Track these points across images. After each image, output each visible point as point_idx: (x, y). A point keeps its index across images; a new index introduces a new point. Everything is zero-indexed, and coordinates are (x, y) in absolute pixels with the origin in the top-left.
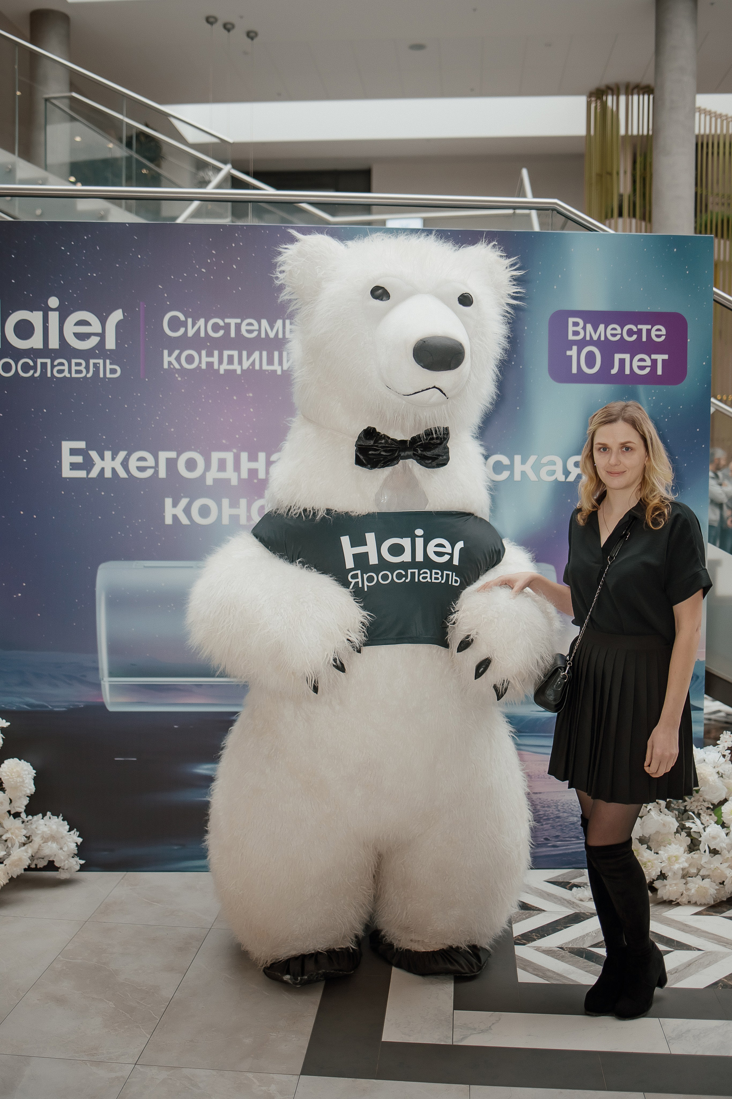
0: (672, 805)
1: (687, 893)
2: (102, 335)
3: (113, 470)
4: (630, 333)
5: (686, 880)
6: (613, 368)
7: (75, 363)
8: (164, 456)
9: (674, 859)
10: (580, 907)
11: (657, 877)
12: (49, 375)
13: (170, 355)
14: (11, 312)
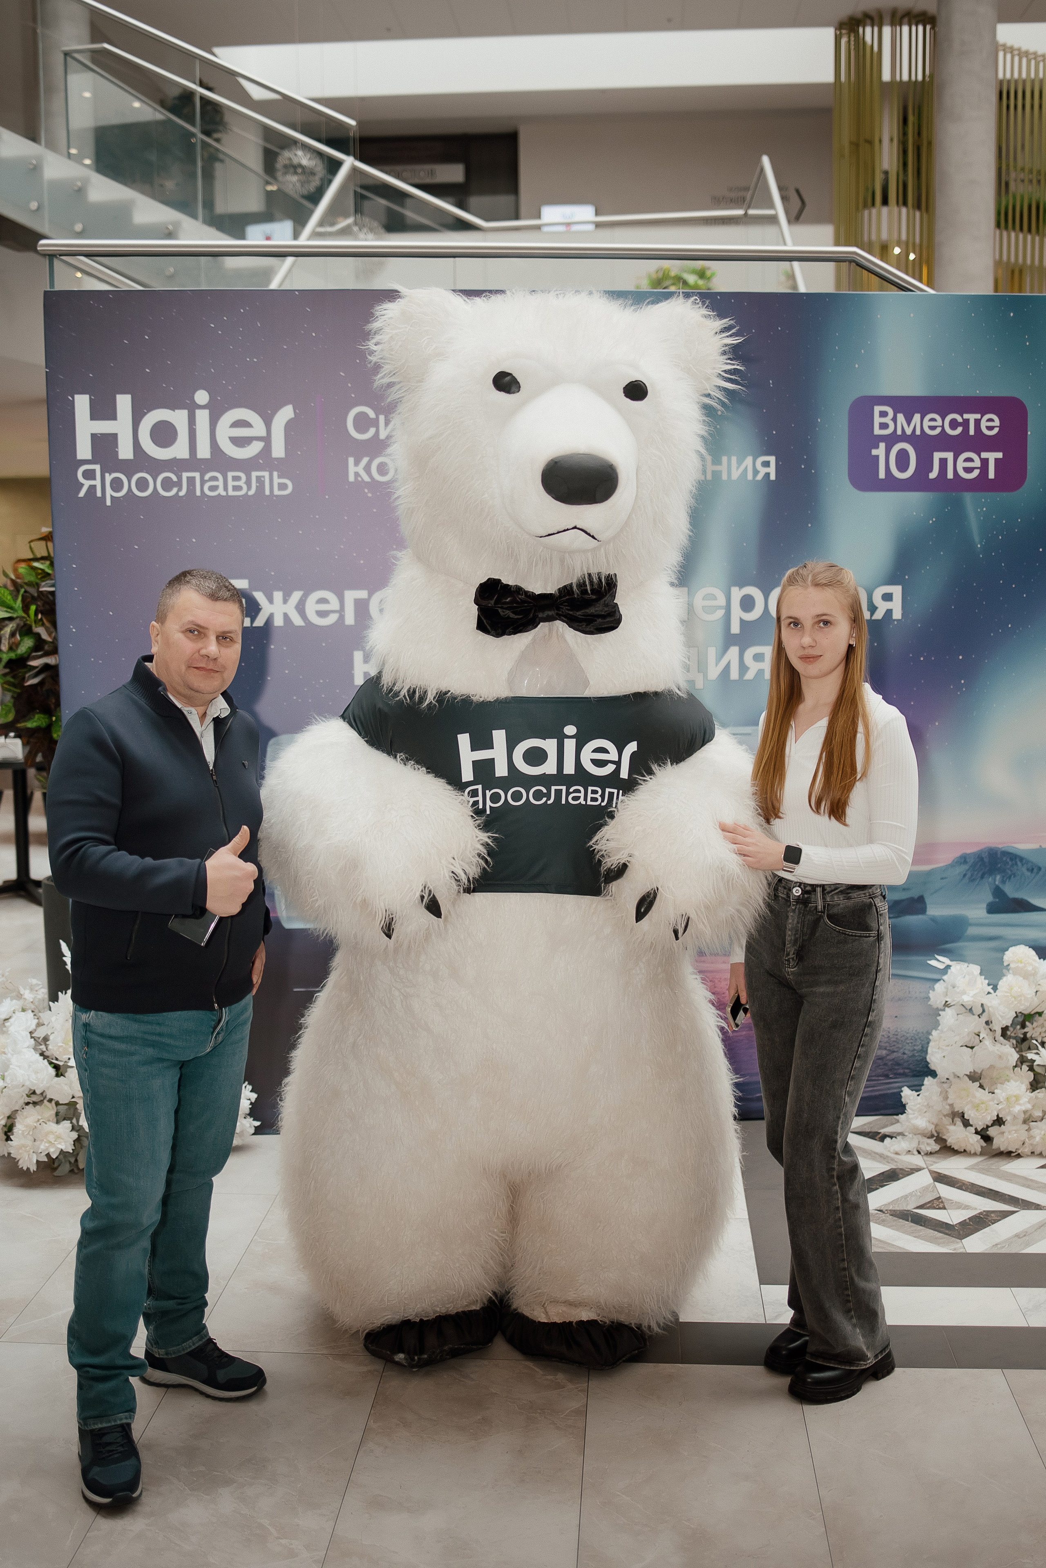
0: (1009, 1033)
1: (1031, 1142)
2: (267, 440)
3: (286, 616)
4: (954, 424)
5: (1029, 1125)
6: (931, 471)
7: (233, 477)
8: (350, 596)
9: (1014, 1099)
10: (896, 1162)
11: (992, 1122)
12: (198, 493)
13: (357, 464)
14: (146, 411)
